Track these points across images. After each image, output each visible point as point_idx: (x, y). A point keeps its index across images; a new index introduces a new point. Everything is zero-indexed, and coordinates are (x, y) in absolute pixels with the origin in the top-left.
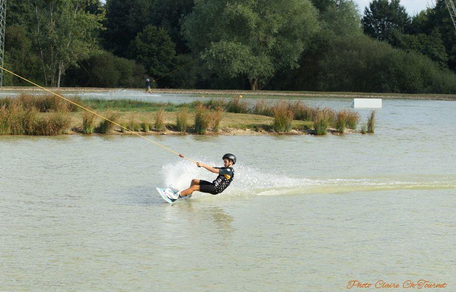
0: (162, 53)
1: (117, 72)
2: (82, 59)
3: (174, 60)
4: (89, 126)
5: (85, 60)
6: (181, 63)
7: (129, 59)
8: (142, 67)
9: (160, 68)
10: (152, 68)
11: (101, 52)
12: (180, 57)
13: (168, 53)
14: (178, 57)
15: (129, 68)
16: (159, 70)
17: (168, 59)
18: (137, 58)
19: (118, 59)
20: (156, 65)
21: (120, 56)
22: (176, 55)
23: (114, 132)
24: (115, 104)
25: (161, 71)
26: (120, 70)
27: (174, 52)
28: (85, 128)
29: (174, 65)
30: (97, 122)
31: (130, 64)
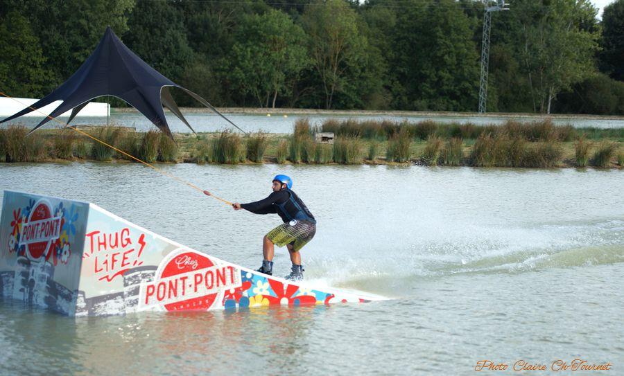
1: (615, 96)
2: (575, 82)
4: (583, 157)
5: (578, 84)
11: (597, 75)
19: (616, 82)
21: (617, 79)
23: (610, 165)
24: (611, 133)
26: (617, 95)
28: (578, 160)
30: (592, 153)
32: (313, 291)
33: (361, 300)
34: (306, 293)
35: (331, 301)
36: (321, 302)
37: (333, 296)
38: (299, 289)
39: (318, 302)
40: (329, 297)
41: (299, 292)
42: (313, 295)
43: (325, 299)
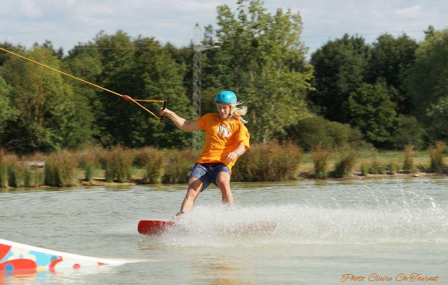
0: (381, 115)
1: (330, 138)
2: (288, 124)
3: (395, 123)
5: (292, 126)
6: (403, 126)
7: (343, 122)
8: (357, 131)
9: (379, 132)
10: (370, 133)
12: (402, 119)
13: (388, 115)
14: (399, 119)
15: (344, 133)
16: (378, 134)
17: (389, 121)
18: (351, 122)
20: (374, 129)
21: (332, 120)
22: (397, 116)
25: (381, 136)
26: (332, 136)
27: (394, 113)
29: (395, 128)
31: (344, 129)
32: (32, 252)
33: (100, 264)
34: (21, 255)
35: (58, 266)
36: (43, 268)
37: (61, 260)
38: (12, 250)
39: (39, 268)
40: (55, 261)
41: (12, 255)
42: (33, 258)
43: (49, 263)
